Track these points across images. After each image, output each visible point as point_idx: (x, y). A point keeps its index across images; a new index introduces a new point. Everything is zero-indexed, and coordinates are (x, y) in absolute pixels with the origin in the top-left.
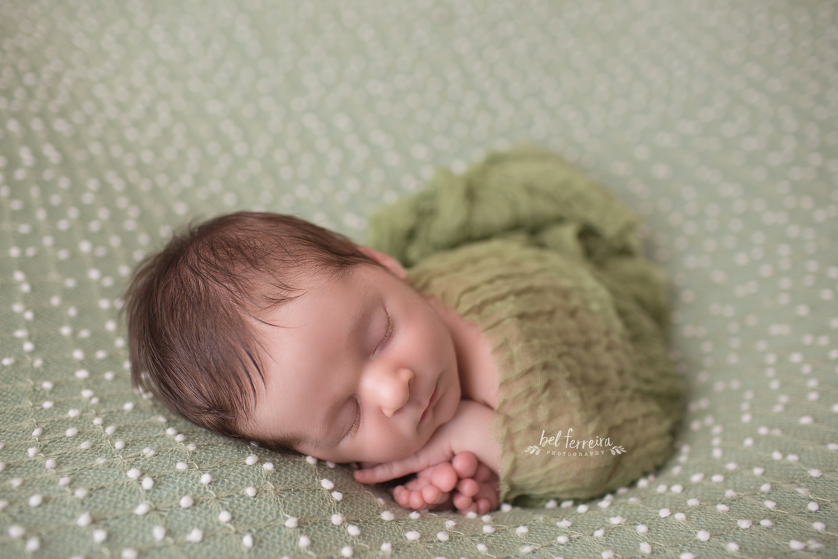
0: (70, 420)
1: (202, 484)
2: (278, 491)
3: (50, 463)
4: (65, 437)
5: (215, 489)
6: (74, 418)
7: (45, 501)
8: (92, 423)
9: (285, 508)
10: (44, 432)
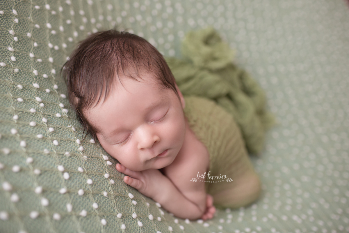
0: (31, 114)
1: (87, 184)
2: (115, 196)
3: (23, 143)
4: (29, 125)
5: (92, 188)
6: (33, 113)
7: (21, 170)
8: (41, 120)
9: (117, 206)
10: (19, 119)
